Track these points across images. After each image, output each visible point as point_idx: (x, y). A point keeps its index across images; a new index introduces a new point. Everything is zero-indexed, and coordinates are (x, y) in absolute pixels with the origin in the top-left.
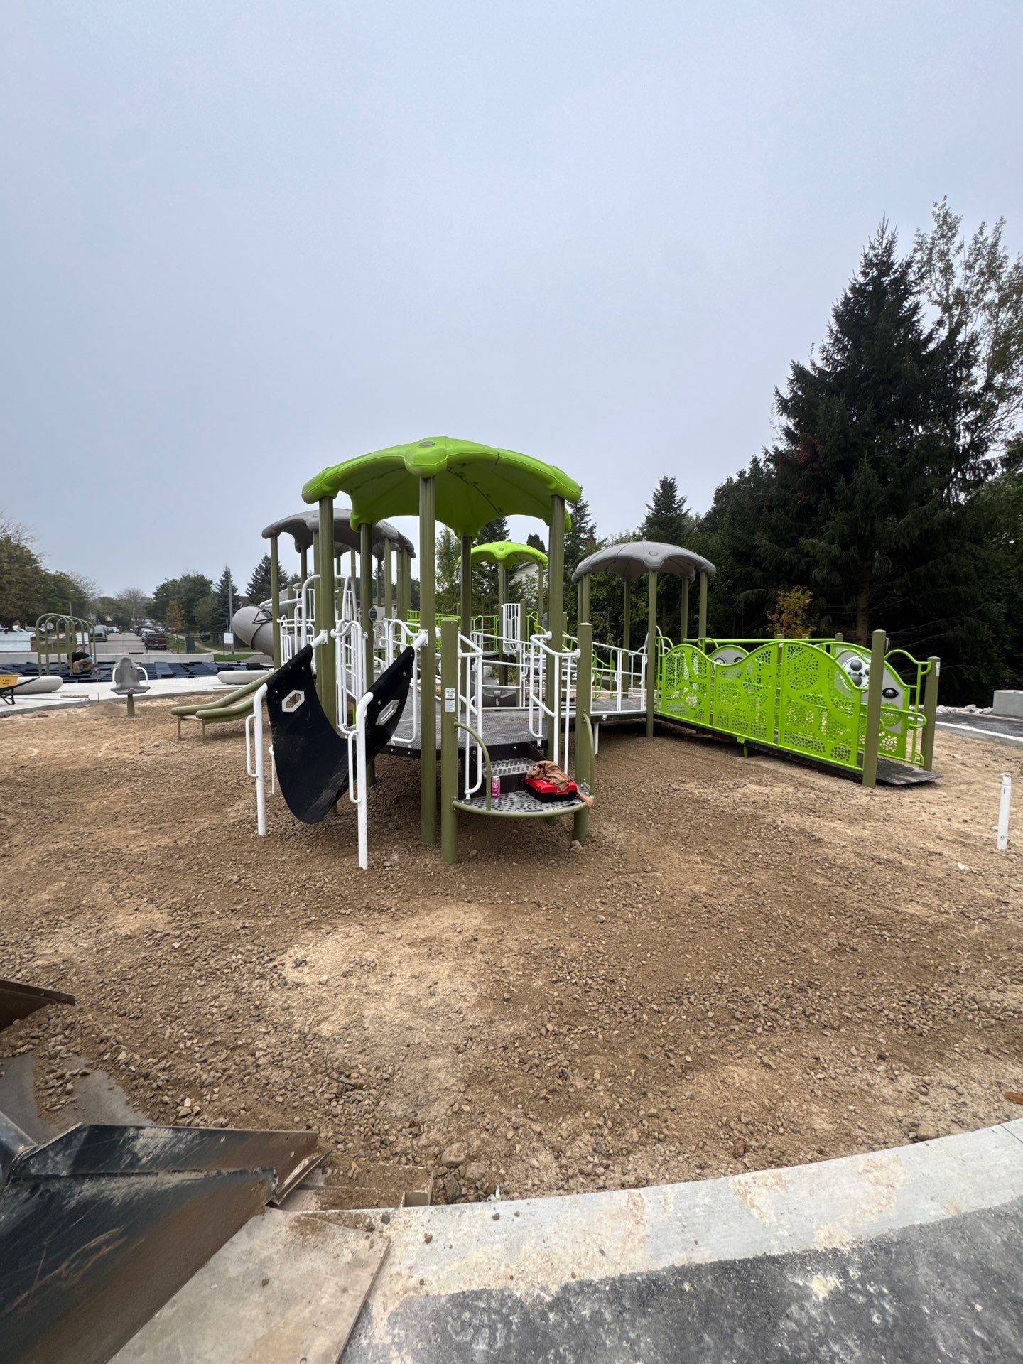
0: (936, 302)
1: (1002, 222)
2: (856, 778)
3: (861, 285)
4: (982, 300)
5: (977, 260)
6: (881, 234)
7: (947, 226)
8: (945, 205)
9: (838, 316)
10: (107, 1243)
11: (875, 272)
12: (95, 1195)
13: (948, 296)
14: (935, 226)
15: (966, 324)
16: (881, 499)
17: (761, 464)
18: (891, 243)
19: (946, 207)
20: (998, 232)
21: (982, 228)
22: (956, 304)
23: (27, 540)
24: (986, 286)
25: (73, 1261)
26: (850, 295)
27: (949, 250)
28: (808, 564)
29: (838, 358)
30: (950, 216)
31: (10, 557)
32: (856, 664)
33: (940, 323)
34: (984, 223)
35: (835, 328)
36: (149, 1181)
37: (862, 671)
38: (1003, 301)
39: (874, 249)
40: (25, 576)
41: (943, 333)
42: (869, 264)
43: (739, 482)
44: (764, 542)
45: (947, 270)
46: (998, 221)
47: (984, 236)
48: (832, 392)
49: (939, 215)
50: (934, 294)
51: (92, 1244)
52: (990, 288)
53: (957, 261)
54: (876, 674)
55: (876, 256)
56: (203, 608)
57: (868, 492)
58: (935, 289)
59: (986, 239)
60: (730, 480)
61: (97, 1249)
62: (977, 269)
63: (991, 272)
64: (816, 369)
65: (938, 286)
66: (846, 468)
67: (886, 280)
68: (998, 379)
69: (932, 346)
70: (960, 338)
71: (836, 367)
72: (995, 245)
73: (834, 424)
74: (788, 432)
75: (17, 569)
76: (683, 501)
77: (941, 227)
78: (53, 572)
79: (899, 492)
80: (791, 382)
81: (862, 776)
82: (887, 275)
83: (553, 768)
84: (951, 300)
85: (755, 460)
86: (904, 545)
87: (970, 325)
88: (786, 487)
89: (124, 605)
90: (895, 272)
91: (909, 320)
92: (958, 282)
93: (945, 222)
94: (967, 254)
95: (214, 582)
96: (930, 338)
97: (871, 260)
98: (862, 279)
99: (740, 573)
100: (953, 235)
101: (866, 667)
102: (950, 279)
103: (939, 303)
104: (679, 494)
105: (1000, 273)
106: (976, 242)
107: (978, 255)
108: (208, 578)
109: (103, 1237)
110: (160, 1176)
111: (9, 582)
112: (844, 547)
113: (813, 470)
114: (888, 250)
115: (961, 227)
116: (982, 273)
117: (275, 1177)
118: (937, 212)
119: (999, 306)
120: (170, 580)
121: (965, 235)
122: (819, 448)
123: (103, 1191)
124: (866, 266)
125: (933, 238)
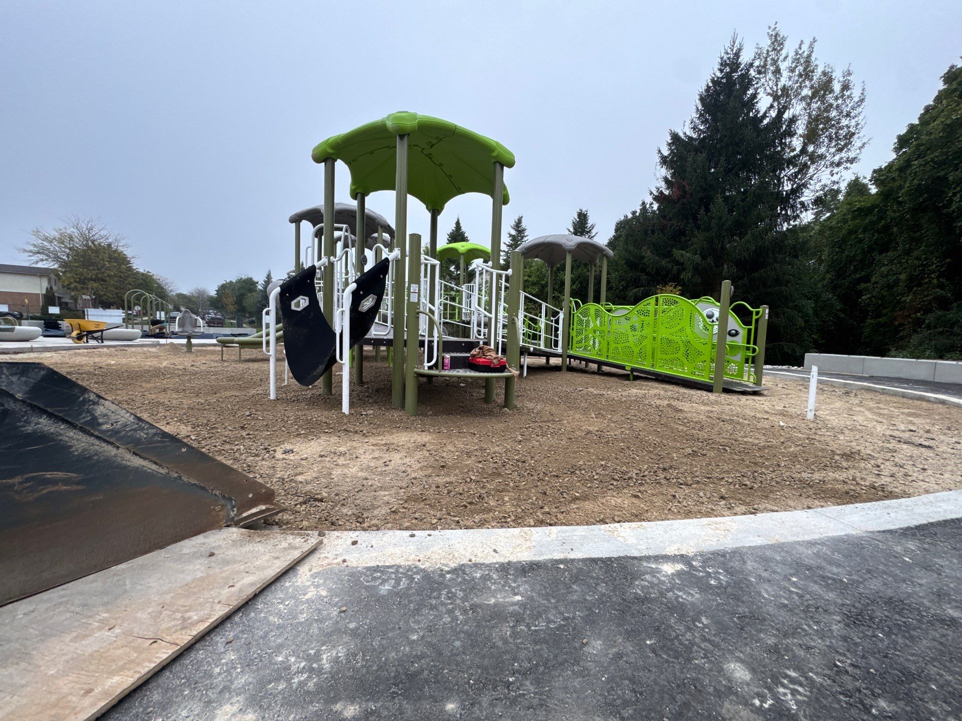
0: (769, 94)
1: (815, 41)
2: (708, 388)
3: (718, 78)
4: (800, 94)
5: (796, 66)
6: (732, 44)
7: (777, 42)
8: (776, 28)
9: (702, 99)
10: (66, 482)
11: (728, 69)
12: (52, 434)
13: (777, 90)
14: (769, 42)
15: (789, 109)
16: (730, 223)
17: (648, 206)
18: (740, 50)
19: (777, 29)
20: (811, 47)
21: (801, 44)
22: (782, 97)
23: (123, 246)
24: (803, 85)
25: (28, 480)
26: (710, 84)
27: (778, 58)
28: (678, 270)
29: (702, 128)
30: (779, 35)
31: (110, 257)
32: (710, 313)
33: (772, 106)
34: (802, 41)
35: (700, 107)
36: (110, 451)
37: (714, 319)
38: (814, 95)
39: (728, 53)
40: (120, 272)
41: (773, 113)
42: (723, 64)
43: (632, 218)
44: (648, 253)
45: (777, 71)
46: (812, 40)
47: (802, 51)
48: (697, 150)
49: (772, 35)
50: (768, 88)
51: (48, 475)
52: (806, 86)
53: (784, 66)
54: (723, 320)
55: (729, 58)
56: (251, 300)
57: (721, 218)
58: (768, 85)
59: (804, 52)
60: (626, 216)
61: (54, 482)
62: (797, 73)
63: (807, 74)
64: (686, 136)
65: (770, 83)
66: (706, 202)
67: (735, 75)
68: (811, 148)
69: (765, 122)
70: (786, 116)
71: (700, 134)
72: (809, 56)
73: (698, 171)
74: (666, 180)
75: (115, 267)
76: (593, 227)
77: (773, 43)
78: (141, 270)
79: (742, 219)
80: (669, 144)
81: (712, 387)
82: (737, 72)
83: (489, 350)
84: (780, 93)
85: (643, 203)
86: (745, 257)
87: (792, 110)
88: (664, 217)
89: (193, 299)
90: (741, 70)
91: (751, 103)
92: (784, 81)
93: (776, 40)
94: (790, 62)
95: (260, 283)
96: (764, 116)
97: (725, 61)
98: (719, 74)
99: (632, 277)
100: (781, 49)
101: (717, 314)
102: (779, 78)
103: (771, 95)
104: (590, 222)
105: (813, 76)
106: (797, 54)
107: (798, 63)
108: (255, 279)
109: (60, 475)
110: (121, 450)
111: (109, 276)
112: (704, 258)
113: (683, 204)
114: (737, 55)
115: (787, 44)
116: (800, 75)
117: (234, 507)
118: (771, 33)
119: (811, 98)
120: (228, 281)
121: (789, 49)
122: (687, 188)
123: (61, 435)
124: (721, 64)
125: (768, 51)
